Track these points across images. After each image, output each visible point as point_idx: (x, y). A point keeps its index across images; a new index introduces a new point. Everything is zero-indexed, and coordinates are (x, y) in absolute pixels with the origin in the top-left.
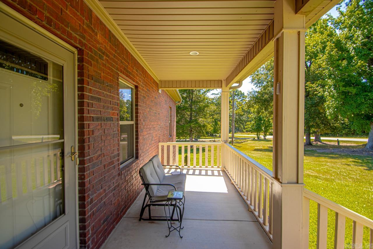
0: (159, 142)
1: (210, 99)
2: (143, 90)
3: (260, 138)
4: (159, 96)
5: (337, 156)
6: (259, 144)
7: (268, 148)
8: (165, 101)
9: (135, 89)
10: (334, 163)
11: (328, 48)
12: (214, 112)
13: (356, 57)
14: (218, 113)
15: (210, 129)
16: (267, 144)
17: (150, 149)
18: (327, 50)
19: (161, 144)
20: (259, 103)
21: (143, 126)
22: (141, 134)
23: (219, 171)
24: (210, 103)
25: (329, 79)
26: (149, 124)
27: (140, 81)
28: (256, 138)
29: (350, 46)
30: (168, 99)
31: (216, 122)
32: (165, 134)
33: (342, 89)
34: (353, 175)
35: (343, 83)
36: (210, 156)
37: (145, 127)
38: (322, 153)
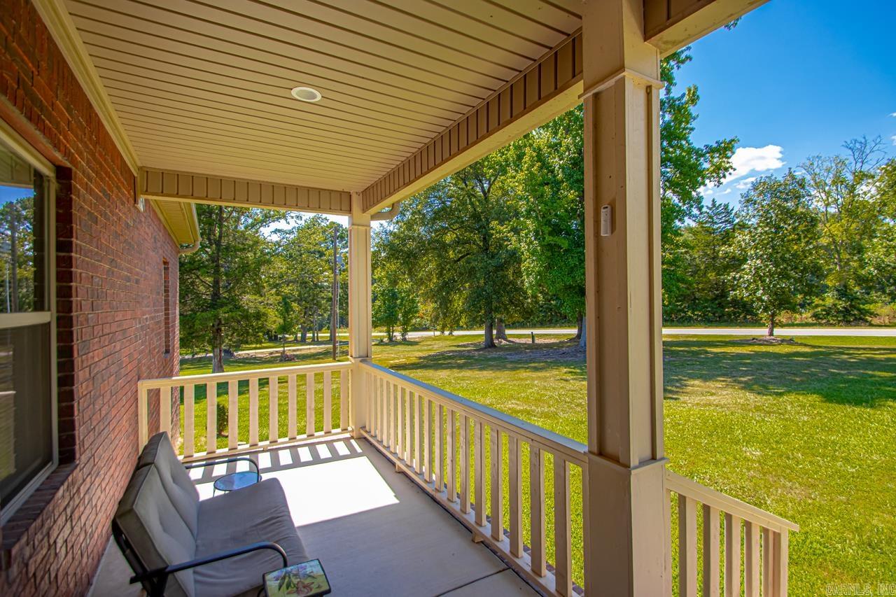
0: (139, 379)
1: (268, 242)
2: (91, 192)
3: (394, 339)
4: (138, 220)
5: (542, 364)
6: (396, 354)
7: (417, 361)
8: (153, 240)
9: (58, 182)
10: (545, 379)
11: (526, 159)
12: (281, 277)
13: (565, 184)
14: (291, 282)
15: (275, 322)
16: (411, 351)
17: (114, 412)
18: (526, 163)
19: (144, 386)
20: (397, 258)
21: (90, 329)
22: (82, 362)
23: (346, 440)
24: (269, 253)
25: (528, 218)
26: (109, 319)
27: (80, 154)
28: (386, 340)
29: (556, 162)
30: (161, 234)
31: (286, 303)
32: (154, 349)
33: (549, 239)
34: (579, 399)
35: (550, 229)
36: (283, 397)
37: (95, 333)
38: (518, 362)
